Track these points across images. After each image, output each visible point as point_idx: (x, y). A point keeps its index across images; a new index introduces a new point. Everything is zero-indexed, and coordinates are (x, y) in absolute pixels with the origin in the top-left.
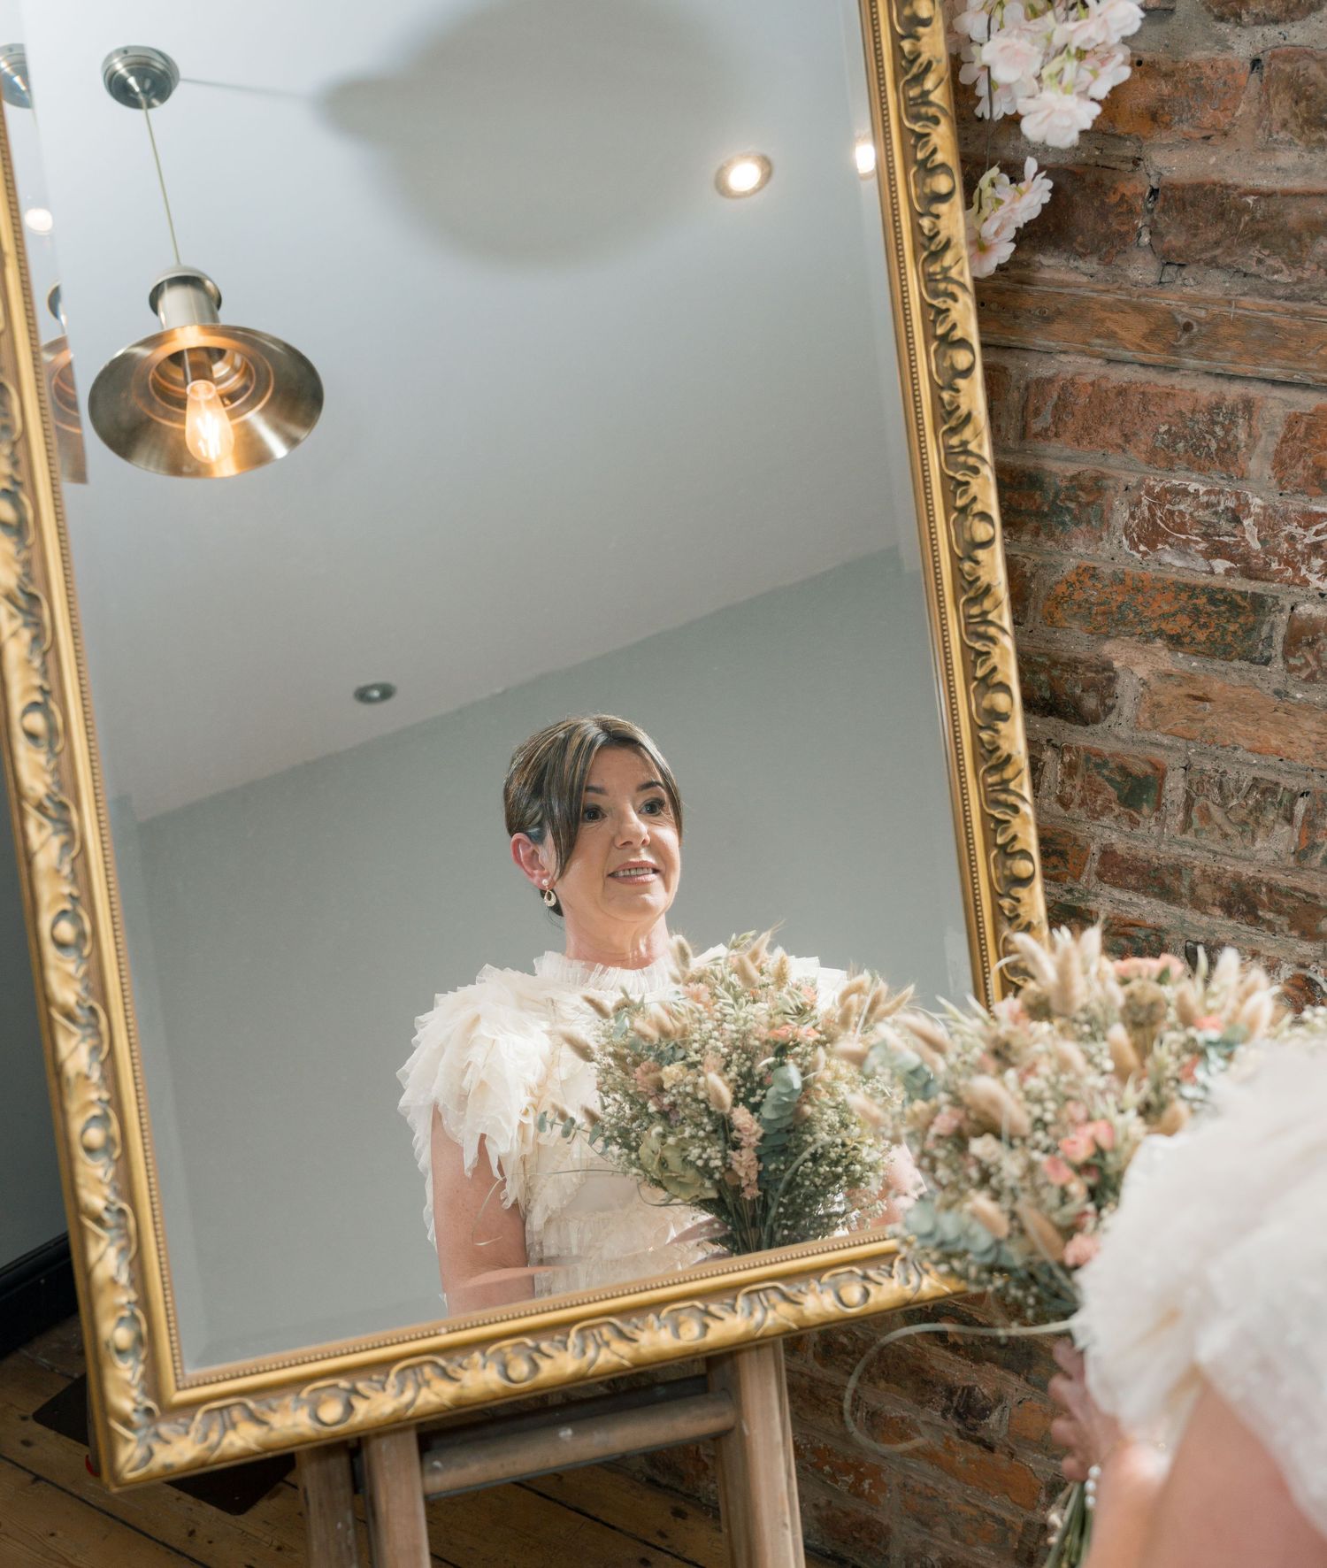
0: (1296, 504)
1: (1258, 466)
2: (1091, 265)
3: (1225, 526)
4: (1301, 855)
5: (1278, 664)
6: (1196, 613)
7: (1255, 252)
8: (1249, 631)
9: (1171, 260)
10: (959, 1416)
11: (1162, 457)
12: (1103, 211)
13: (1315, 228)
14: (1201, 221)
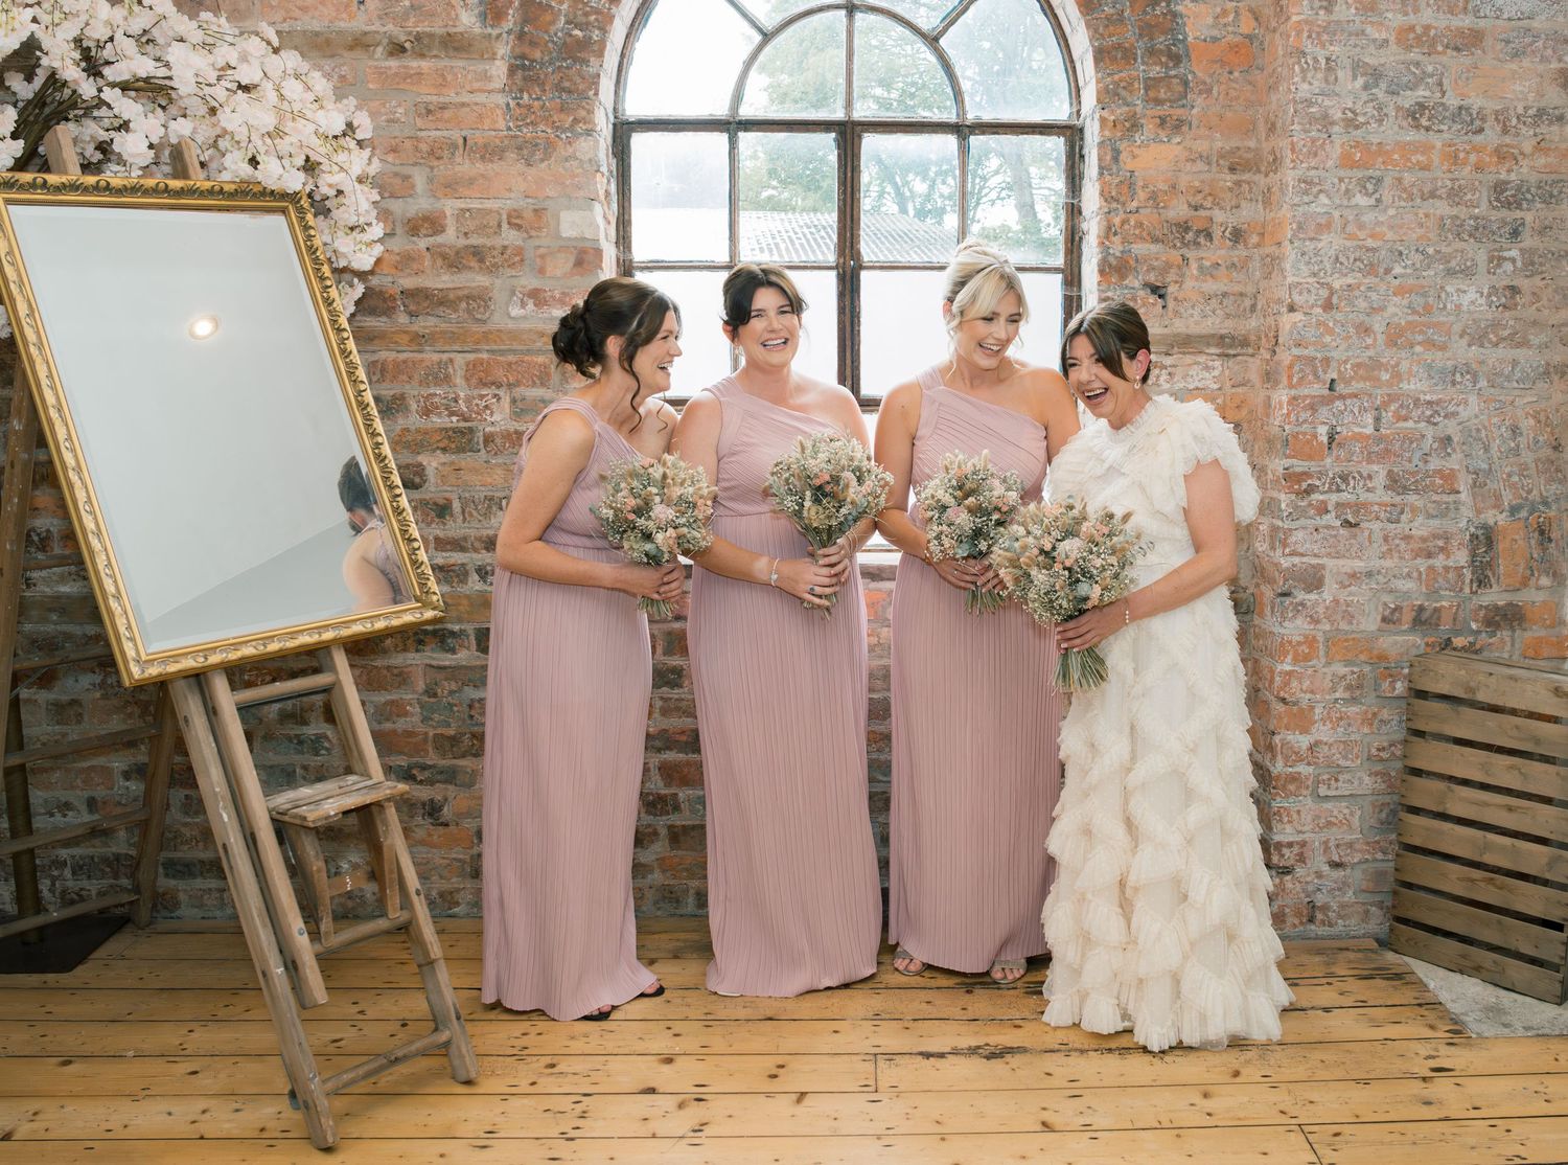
0: (476, 392)
1: (459, 380)
2: (384, 319)
3: (453, 404)
5: (484, 451)
6: (449, 438)
7: (441, 308)
8: (470, 441)
9: (413, 314)
10: (430, 815)
11: (424, 382)
12: (385, 300)
13: (460, 299)
14: (421, 300)
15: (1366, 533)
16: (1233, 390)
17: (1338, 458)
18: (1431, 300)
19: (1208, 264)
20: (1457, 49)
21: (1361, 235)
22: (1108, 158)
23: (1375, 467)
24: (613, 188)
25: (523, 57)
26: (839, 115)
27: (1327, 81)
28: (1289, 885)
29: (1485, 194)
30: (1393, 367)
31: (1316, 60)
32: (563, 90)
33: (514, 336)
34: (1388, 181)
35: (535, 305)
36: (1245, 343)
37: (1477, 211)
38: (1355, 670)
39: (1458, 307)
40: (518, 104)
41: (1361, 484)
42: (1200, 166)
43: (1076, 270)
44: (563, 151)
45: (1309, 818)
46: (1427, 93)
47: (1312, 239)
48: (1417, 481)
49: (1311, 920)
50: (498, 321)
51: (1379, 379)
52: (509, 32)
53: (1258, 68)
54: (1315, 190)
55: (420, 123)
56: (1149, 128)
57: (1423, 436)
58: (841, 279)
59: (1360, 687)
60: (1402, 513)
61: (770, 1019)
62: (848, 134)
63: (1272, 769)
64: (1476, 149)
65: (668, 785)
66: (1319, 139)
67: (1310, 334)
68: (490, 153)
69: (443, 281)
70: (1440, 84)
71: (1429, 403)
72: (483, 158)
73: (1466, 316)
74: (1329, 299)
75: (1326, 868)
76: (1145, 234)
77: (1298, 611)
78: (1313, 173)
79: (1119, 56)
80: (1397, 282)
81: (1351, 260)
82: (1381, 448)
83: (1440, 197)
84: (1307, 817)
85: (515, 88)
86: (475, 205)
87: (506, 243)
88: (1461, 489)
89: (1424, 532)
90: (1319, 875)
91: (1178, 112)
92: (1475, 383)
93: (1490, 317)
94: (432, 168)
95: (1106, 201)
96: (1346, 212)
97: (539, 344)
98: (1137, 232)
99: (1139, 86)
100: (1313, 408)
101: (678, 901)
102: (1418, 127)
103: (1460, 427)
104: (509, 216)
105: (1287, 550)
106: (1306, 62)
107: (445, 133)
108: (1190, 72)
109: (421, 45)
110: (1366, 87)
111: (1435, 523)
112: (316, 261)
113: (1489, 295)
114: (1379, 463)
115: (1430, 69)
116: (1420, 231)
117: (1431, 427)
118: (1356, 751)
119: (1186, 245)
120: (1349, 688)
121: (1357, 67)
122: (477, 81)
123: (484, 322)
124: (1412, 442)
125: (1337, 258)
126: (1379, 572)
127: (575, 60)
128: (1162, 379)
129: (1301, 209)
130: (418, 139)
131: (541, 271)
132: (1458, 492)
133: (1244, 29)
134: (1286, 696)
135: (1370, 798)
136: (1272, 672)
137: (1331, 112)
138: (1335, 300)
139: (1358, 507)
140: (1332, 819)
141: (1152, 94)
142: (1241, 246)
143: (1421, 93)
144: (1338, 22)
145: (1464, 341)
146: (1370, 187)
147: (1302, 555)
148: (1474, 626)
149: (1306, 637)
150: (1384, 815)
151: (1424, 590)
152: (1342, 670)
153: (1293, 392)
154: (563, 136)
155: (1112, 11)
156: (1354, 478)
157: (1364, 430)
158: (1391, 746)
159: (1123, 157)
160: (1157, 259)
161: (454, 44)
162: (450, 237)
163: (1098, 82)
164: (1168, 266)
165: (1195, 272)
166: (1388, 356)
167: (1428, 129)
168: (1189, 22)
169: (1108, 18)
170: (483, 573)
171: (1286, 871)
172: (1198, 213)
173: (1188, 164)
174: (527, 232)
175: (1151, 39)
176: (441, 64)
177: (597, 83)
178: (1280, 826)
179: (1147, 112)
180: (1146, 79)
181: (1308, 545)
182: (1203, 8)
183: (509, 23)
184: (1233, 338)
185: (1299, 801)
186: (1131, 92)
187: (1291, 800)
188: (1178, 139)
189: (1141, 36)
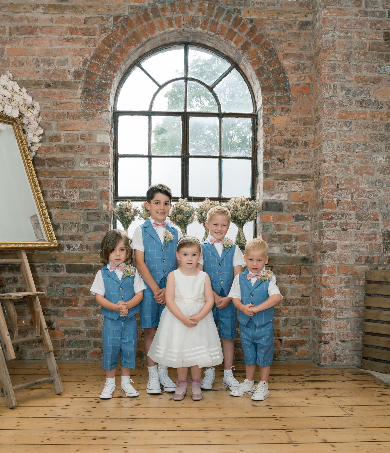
0: (69, 190)
1: (64, 186)
2: (41, 167)
3: (61, 194)
4: (78, 231)
5: (70, 208)
6: (60, 204)
7: (59, 164)
8: (66, 205)
9: (50, 166)
11: (53, 187)
12: (41, 161)
13: (65, 161)
14: (53, 161)
15: (350, 233)
16: (306, 192)
17: (340, 208)
18: (368, 159)
19: (297, 153)
20: (374, 83)
21: (346, 139)
22: (266, 120)
23: (352, 212)
24: (113, 131)
25: (87, 88)
26: (182, 111)
27: (334, 92)
28: (328, 348)
29: (384, 127)
30: (357, 180)
31: (330, 86)
32: (99, 98)
33: (81, 172)
34: (353, 123)
35: (88, 163)
36: (309, 177)
37: (381, 132)
38: (347, 277)
39: (377, 162)
40: (85, 102)
41: (348, 217)
42: (294, 123)
43: (255, 158)
44: (98, 116)
45: (334, 325)
46: (365, 96)
47: (330, 140)
48: (365, 216)
49: (335, 360)
50: (76, 168)
51: (352, 184)
52: (83, 81)
53: (311, 94)
54: (331, 125)
55: (54, 108)
56: (278, 111)
57: (367, 202)
58: (183, 160)
59: (349, 282)
60: (361, 226)
62: (185, 116)
63: (321, 309)
64: (381, 113)
66: (332, 110)
67: (331, 169)
68: (76, 117)
69: (60, 155)
70: (369, 93)
71: (369, 192)
72: (73, 118)
73: (379, 165)
74: (336, 159)
75: (339, 342)
76: (277, 143)
77: (329, 257)
78: (330, 120)
79: (269, 89)
80: (357, 154)
81: (343, 147)
82: (353, 206)
83: (370, 128)
84: (333, 325)
85: (84, 98)
86: (71, 132)
87: (80, 144)
88: (379, 219)
89: (368, 233)
90: (337, 344)
91: (287, 107)
92: (382, 185)
93: (387, 165)
94: (58, 121)
95: (265, 133)
96: (341, 132)
97: (89, 175)
98: (275, 143)
99: (275, 99)
100: (332, 193)
102: (362, 106)
103: (378, 199)
104: (81, 136)
105: (325, 238)
106: (327, 87)
107: (62, 111)
108: (291, 94)
109: (55, 84)
110: (346, 94)
111: (371, 230)
112: (21, 139)
113: (386, 158)
114: (353, 210)
115: (365, 89)
116: (364, 138)
117: (369, 199)
118: (348, 303)
119: (290, 147)
120: (345, 282)
121: (343, 88)
122: (73, 95)
123: (72, 168)
124: (363, 204)
125: (338, 146)
126: (354, 245)
127: (102, 89)
128: (283, 188)
129: (327, 131)
130: (53, 112)
131: (90, 153)
132: (378, 220)
133: (307, 82)
134: (326, 285)
135: (353, 319)
136: (321, 277)
137: (335, 102)
138: (338, 159)
139: (347, 224)
140: (341, 326)
141: (279, 101)
142: (307, 147)
143: (363, 96)
144: (337, 75)
145: (379, 172)
146: (348, 125)
147: (330, 239)
148: (385, 263)
149: (331, 265)
150: (358, 325)
151: (369, 251)
152: (343, 277)
153: (326, 188)
154: (98, 112)
155: (266, 76)
156: (345, 215)
157: (348, 200)
158: (359, 302)
159: (270, 120)
160: (281, 151)
161: (66, 84)
162: (63, 142)
163: (262, 97)
164: (285, 153)
165: (293, 155)
166: (355, 177)
167: (365, 107)
168: (290, 80)
169: (266, 78)
170: (69, 247)
171: (326, 343)
172: (294, 137)
173: (291, 122)
174: (86, 141)
175: (279, 85)
176: (61, 90)
177: (109, 96)
178: (324, 328)
179: (278, 106)
180: (277, 97)
181: (331, 236)
182: (294, 75)
183: (83, 78)
184: (305, 176)
185: (331, 320)
186: (273, 100)
187: (328, 319)
188: (287, 115)
189: (275, 84)
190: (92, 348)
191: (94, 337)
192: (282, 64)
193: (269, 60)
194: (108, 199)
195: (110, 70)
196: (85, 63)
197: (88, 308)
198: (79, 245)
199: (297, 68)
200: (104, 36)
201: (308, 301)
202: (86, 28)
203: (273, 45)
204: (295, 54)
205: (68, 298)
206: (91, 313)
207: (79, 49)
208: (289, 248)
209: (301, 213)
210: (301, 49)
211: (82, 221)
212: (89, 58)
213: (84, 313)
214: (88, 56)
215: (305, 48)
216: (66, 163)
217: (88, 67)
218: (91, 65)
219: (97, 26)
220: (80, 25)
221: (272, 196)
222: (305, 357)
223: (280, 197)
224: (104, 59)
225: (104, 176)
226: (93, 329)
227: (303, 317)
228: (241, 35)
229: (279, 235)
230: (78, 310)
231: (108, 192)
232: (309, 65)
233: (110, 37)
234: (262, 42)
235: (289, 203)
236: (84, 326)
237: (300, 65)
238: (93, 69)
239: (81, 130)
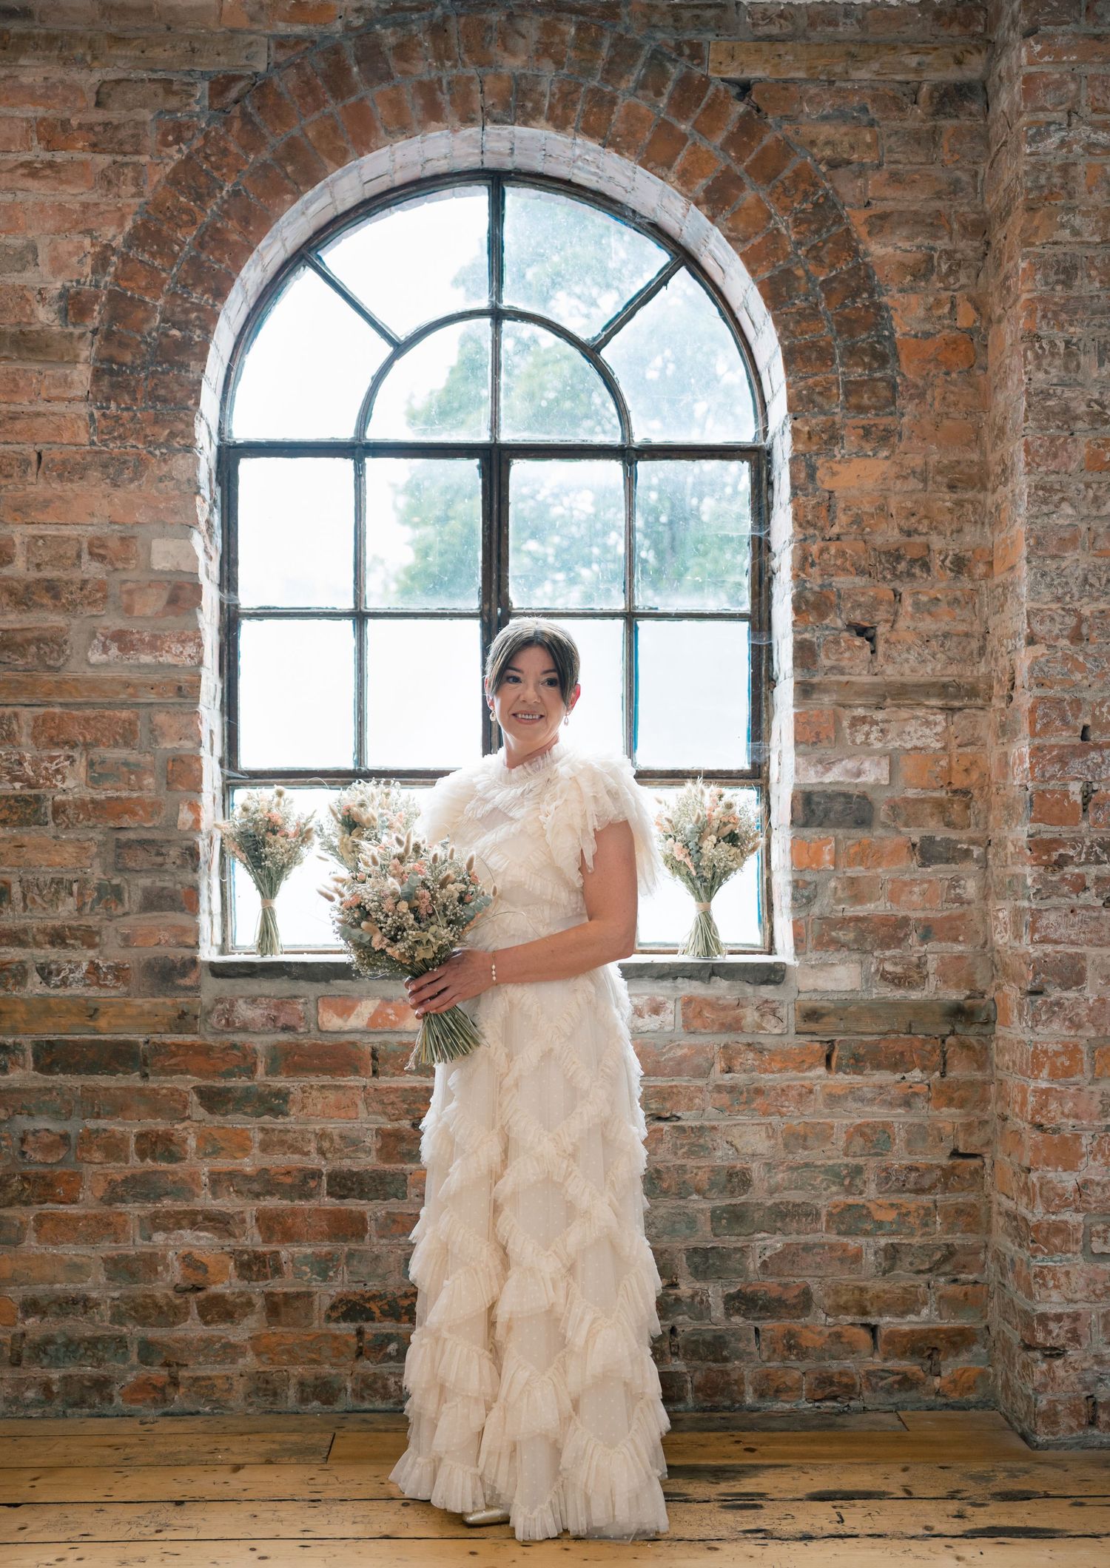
0: (45, 754)
1: (25, 740)
3: (16, 767)
4: (80, 909)
5: (52, 824)
6: (11, 807)
7: (6, 654)
8: (36, 811)
13: (29, 642)
16: (960, 750)
17: (1096, 821)
19: (924, 598)
22: (803, 475)
24: (216, 520)
25: (111, 360)
26: (485, 438)
27: (1067, 368)
28: (1061, 1373)
31: (1053, 344)
32: (158, 398)
33: (94, 685)
35: (120, 649)
36: (973, 692)
40: (104, 415)
42: (914, 484)
43: (765, 616)
44: (156, 469)
45: (1082, 1282)
47: (1053, 557)
49: (1093, 1422)
50: (74, 669)
52: (95, 332)
53: (980, 367)
54: (1056, 498)
56: (852, 439)
58: (486, 629)
61: (387, 1537)
62: (495, 460)
63: (1029, 1216)
65: (267, 1240)
66: (1059, 437)
67: (1056, 671)
68: (70, 471)
69: (10, 620)
72: (60, 476)
74: (1078, 627)
76: (848, 564)
77: (1054, 1012)
78: (1053, 477)
79: (814, 356)
81: (1104, 581)
84: (1078, 1281)
85: (100, 396)
86: (51, 531)
87: (87, 576)
90: (1099, 1360)
91: (886, 421)
95: (800, 525)
96: (1093, 525)
97: (123, 696)
98: (839, 562)
99: (838, 393)
100: (1062, 760)
101: (275, 1394)
104: (91, 545)
105: (1036, 936)
106: (1041, 347)
107: (17, 448)
108: (900, 374)
119: (896, 576)
121: (1104, 350)
122: (56, 387)
123: (57, 670)
125: (1086, 580)
127: (173, 364)
128: (872, 737)
129: (1039, 521)
131: (128, 609)
133: (962, 322)
134: (1043, 1121)
136: (1023, 1091)
137: (1073, 405)
138: (1085, 630)
141: (853, 400)
142: (965, 578)
144: (1079, 298)
147: (1056, 942)
149: (1066, 1046)
153: (1037, 741)
154: (157, 452)
155: (804, 304)
159: (819, 474)
160: (863, 594)
161: (28, 344)
162: (19, 568)
163: (789, 386)
164: (877, 602)
165: (910, 609)
168: (897, 315)
169: (800, 313)
170: (45, 972)
171: (1054, 1353)
172: (912, 539)
173: (899, 482)
174: (112, 564)
175: (852, 336)
176: (13, 367)
177: (198, 392)
178: (1044, 1293)
179: (848, 422)
180: (846, 383)
181: (1063, 931)
182: (913, 299)
183: (95, 320)
184: (958, 687)
185: (1068, 1260)
186: (829, 398)
187: (1057, 1259)
188: (885, 453)
189: (839, 332)
190: (132, 1368)
191: (143, 1321)
192: (866, 254)
193: (816, 240)
194: (196, 787)
195: (199, 290)
196: (101, 262)
197: (121, 1207)
198: (85, 966)
199: (922, 271)
200: (176, 154)
201: (976, 1173)
202: (106, 125)
203: (831, 181)
204: (916, 213)
205: (41, 1169)
206: (133, 1229)
207: (77, 207)
208: (899, 970)
209: (941, 833)
210: (938, 195)
211: (96, 873)
212: (118, 242)
213: (105, 1227)
214: (113, 234)
215: (955, 188)
216: (33, 649)
217: (116, 277)
218: (127, 269)
219: (147, 115)
220: (80, 111)
221: (827, 770)
222: (972, 1397)
223: (859, 774)
224: (177, 248)
225: (182, 700)
226: (138, 1289)
227: (957, 1239)
228: (704, 145)
229: (858, 919)
230: (78, 1219)
231: (198, 759)
232: (971, 254)
233: (199, 159)
234: (787, 173)
235: (896, 794)
236: (102, 1279)
237: (936, 256)
238: (133, 285)
239: (89, 520)
